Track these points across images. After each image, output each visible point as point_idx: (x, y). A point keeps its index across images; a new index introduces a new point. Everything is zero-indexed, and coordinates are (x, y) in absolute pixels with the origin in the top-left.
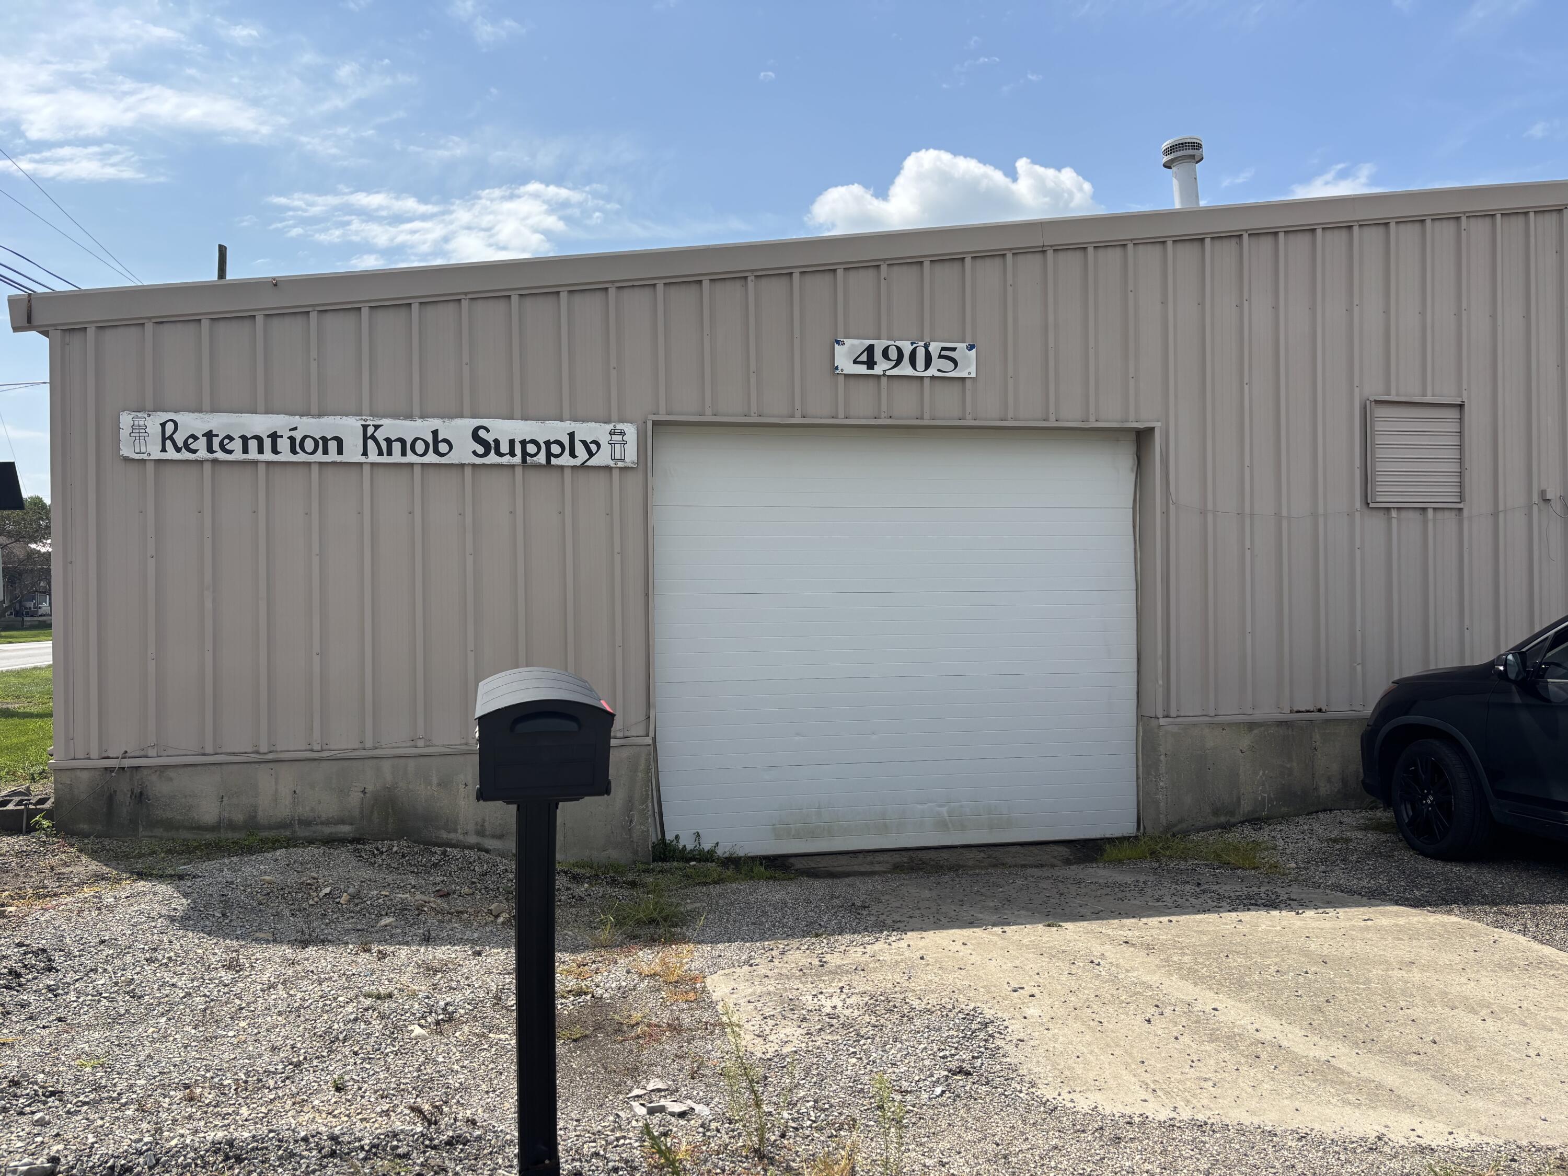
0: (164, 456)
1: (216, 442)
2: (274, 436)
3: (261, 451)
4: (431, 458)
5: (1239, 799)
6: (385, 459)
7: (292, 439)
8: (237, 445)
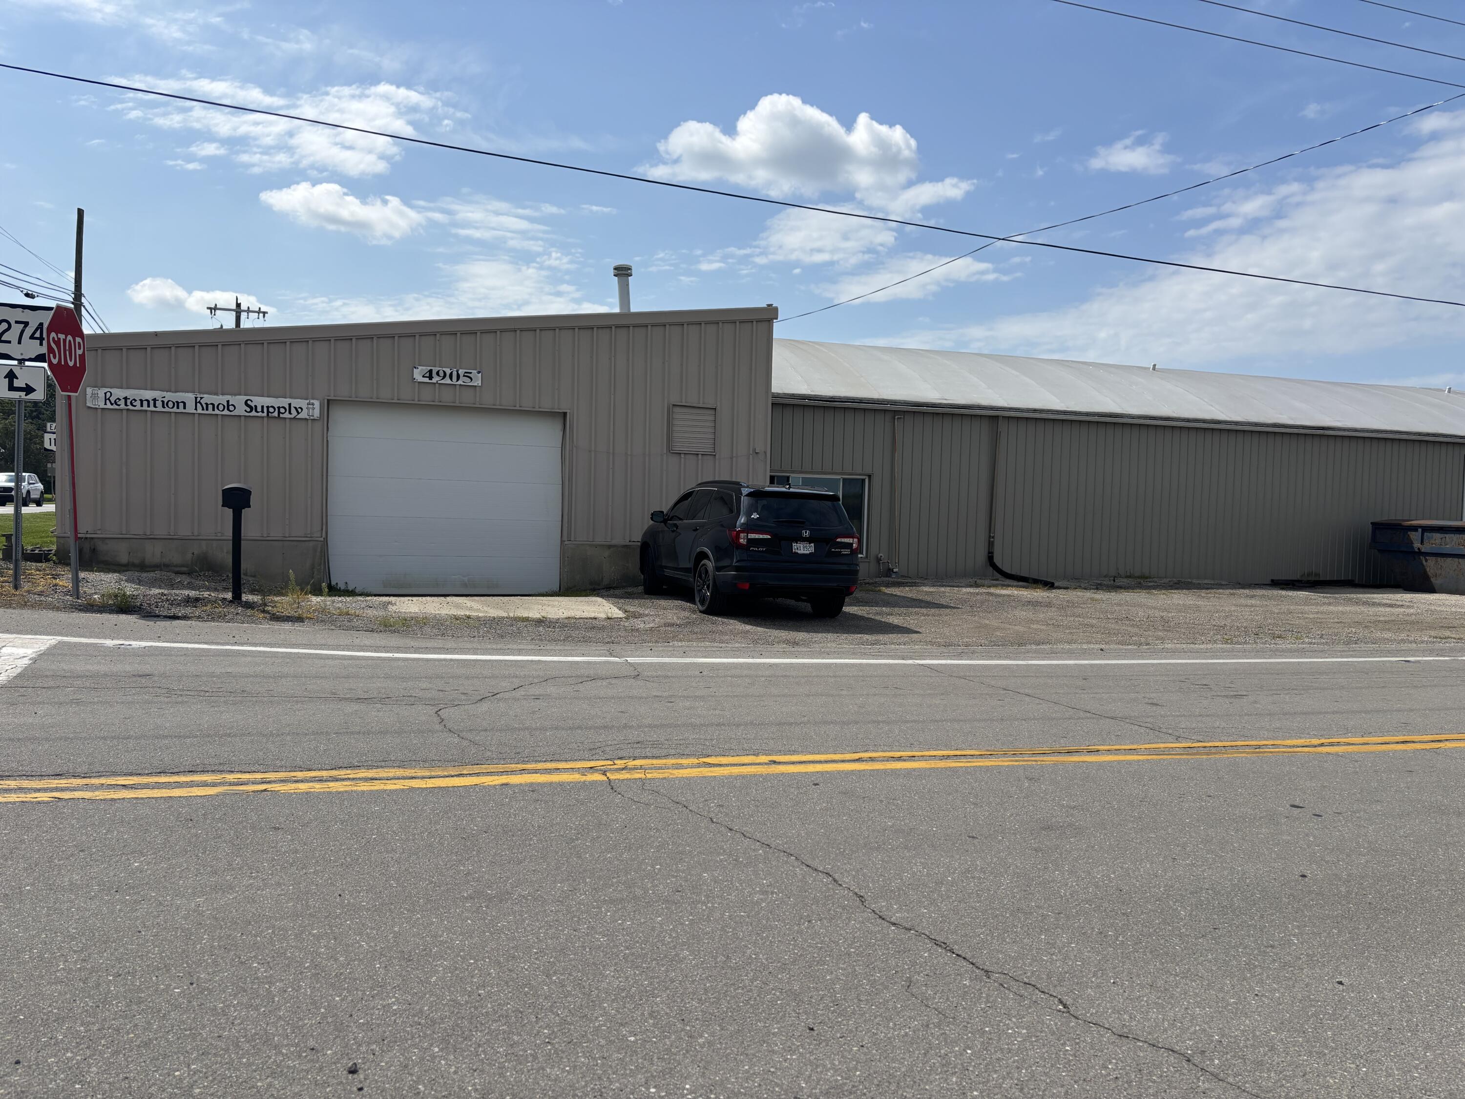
0: (105, 407)
1: (129, 401)
2: (155, 400)
3: (149, 406)
4: (226, 412)
5: (602, 579)
6: (205, 412)
7: (163, 402)
8: (138, 403)
